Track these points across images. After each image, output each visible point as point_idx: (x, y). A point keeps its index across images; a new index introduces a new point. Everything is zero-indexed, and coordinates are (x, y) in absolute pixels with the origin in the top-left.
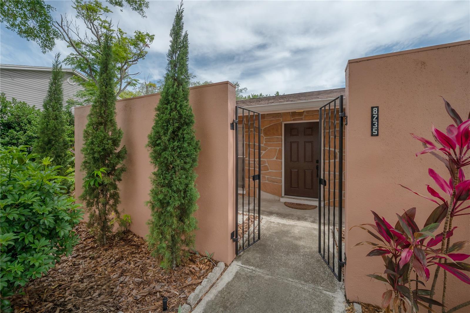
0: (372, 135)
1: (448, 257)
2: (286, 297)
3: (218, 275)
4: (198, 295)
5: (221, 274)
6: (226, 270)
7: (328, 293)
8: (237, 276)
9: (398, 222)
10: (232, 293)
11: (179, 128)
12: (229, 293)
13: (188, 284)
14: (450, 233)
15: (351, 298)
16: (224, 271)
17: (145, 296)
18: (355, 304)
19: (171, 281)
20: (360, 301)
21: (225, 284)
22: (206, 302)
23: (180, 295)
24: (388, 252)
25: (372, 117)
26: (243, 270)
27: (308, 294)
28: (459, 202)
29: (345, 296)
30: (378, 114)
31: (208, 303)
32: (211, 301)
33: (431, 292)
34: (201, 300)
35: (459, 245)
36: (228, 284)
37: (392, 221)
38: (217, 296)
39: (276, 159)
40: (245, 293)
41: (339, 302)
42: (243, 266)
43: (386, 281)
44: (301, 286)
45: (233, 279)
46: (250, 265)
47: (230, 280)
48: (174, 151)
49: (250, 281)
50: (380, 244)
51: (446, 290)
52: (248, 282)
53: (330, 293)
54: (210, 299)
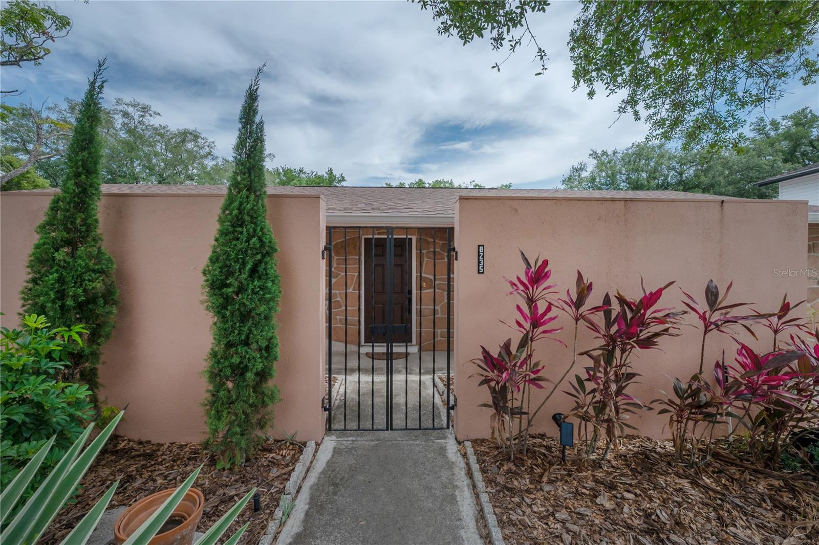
0: (479, 273)
1: (531, 374)
2: (400, 456)
3: (311, 456)
4: (296, 482)
5: (314, 456)
6: (318, 449)
7: (440, 441)
8: (336, 451)
9: (500, 353)
10: (337, 469)
11: (260, 261)
12: (334, 470)
13: (275, 476)
14: (530, 356)
15: (460, 439)
16: (316, 451)
17: (217, 506)
18: (466, 442)
19: (247, 480)
20: (470, 438)
21: (325, 464)
22: (308, 488)
23: (269, 491)
24: (492, 380)
25: (479, 255)
26: (341, 444)
27: (421, 447)
28: (535, 330)
29: (456, 439)
30: (483, 253)
31: (311, 488)
32: (314, 484)
33: (521, 407)
34: (300, 488)
35: (537, 364)
36: (328, 462)
37: (495, 353)
38: (319, 478)
39: (353, 290)
40: (354, 465)
41: (452, 445)
42: (339, 439)
43: (491, 407)
44: (412, 442)
45: (333, 456)
46: (347, 437)
47: (329, 458)
48: (256, 294)
49: (355, 453)
50: (486, 373)
51: (530, 402)
52: (353, 454)
53: (442, 441)
54: (312, 483)
